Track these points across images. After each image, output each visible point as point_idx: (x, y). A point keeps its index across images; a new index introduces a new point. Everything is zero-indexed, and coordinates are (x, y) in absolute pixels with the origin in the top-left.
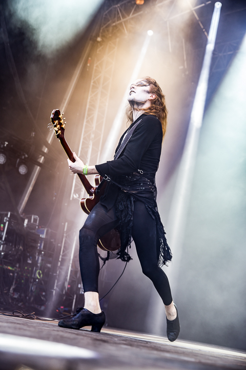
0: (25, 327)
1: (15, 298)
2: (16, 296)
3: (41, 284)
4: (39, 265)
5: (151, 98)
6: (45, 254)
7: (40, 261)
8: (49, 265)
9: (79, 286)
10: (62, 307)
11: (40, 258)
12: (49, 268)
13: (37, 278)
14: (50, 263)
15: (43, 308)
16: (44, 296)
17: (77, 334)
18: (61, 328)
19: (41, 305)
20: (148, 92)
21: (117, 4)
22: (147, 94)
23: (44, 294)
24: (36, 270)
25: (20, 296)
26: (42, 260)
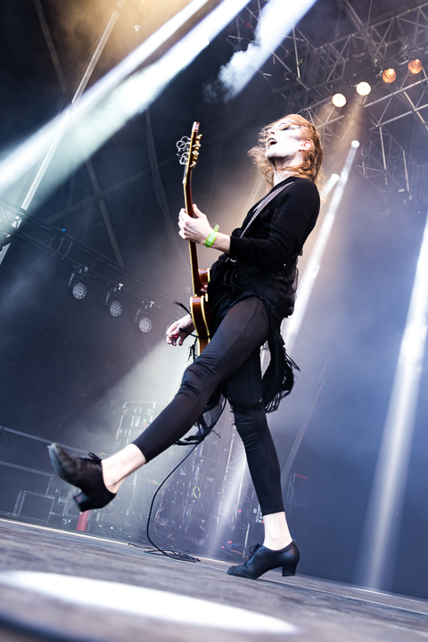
0: (181, 576)
1: (163, 527)
2: (163, 524)
3: (200, 507)
4: (196, 478)
5: (303, 148)
6: (204, 462)
7: (197, 474)
8: (211, 480)
9: (255, 511)
10: (230, 542)
11: (198, 468)
12: (210, 483)
13: (194, 498)
14: (212, 475)
15: (202, 542)
16: (204, 525)
17: (256, 588)
18: (232, 577)
19: (200, 538)
20: (299, 139)
21: (307, 106)
22: (297, 142)
23: (203, 521)
24: (192, 486)
25: (169, 523)
26: (201, 471)
